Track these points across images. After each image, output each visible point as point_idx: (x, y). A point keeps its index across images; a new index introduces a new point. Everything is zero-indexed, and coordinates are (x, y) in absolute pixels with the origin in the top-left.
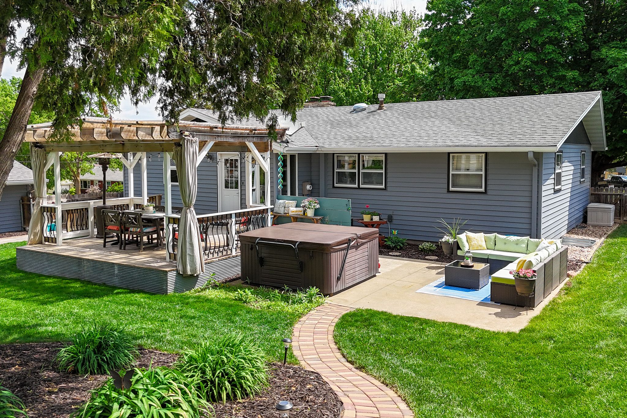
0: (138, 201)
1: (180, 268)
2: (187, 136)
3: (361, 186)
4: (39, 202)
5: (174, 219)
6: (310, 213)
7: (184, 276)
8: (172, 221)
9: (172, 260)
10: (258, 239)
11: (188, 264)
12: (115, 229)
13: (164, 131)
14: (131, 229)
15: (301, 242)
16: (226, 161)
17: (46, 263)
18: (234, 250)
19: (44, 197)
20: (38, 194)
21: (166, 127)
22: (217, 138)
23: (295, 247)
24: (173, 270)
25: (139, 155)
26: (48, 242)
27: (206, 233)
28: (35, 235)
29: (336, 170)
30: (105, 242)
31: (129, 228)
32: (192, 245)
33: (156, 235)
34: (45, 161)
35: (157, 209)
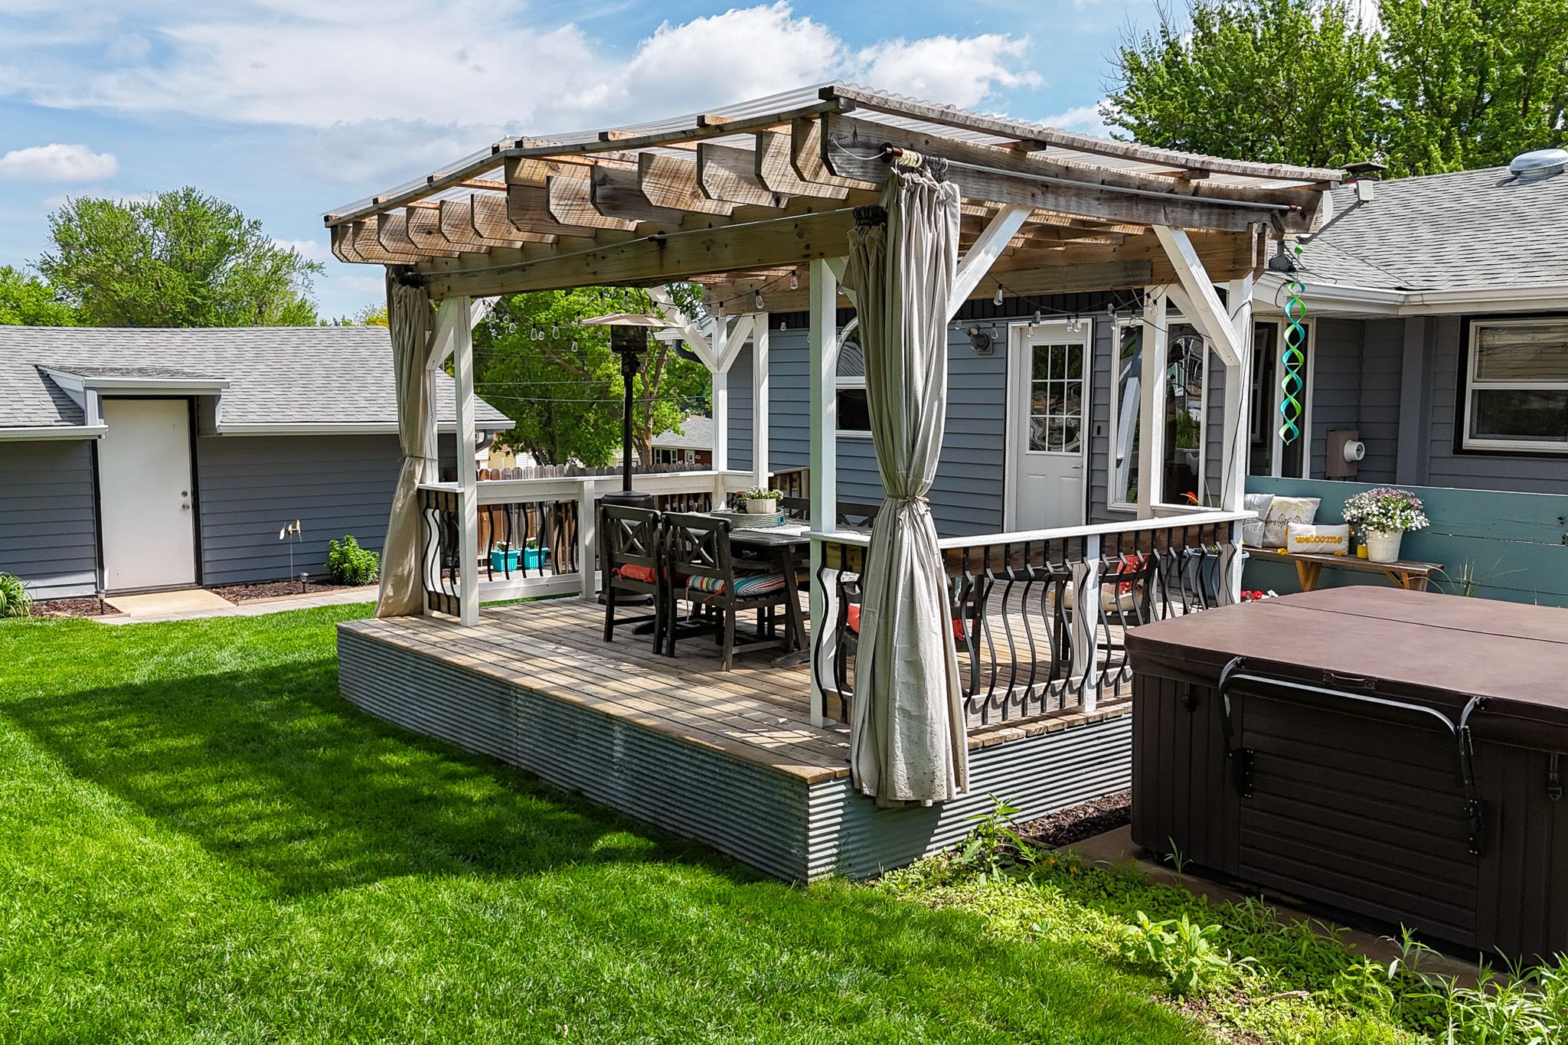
0: (739, 483)
1: (864, 769)
2: (912, 170)
4: (412, 474)
5: (844, 548)
6: (1381, 548)
7: (880, 803)
8: (835, 556)
9: (832, 722)
10: (1229, 666)
11: (899, 752)
12: (643, 576)
13: (809, 142)
14: (695, 582)
15: (1485, 702)
16: (1039, 353)
17: (412, 688)
18: (1090, 694)
19: (428, 456)
20: (410, 449)
21: (818, 122)
22: (1040, 198)
23: (1457, 723)
24: (834, 777)
25: (746, 324)
26: (439, 610)
27: (977, 614)
28: (400, 583)
29: (1471, 386)
30: (610, 622)
31: (688, 576)
32: (916, 667)
33: (784, 606)
34: (428, 334)
35: (794, 511)
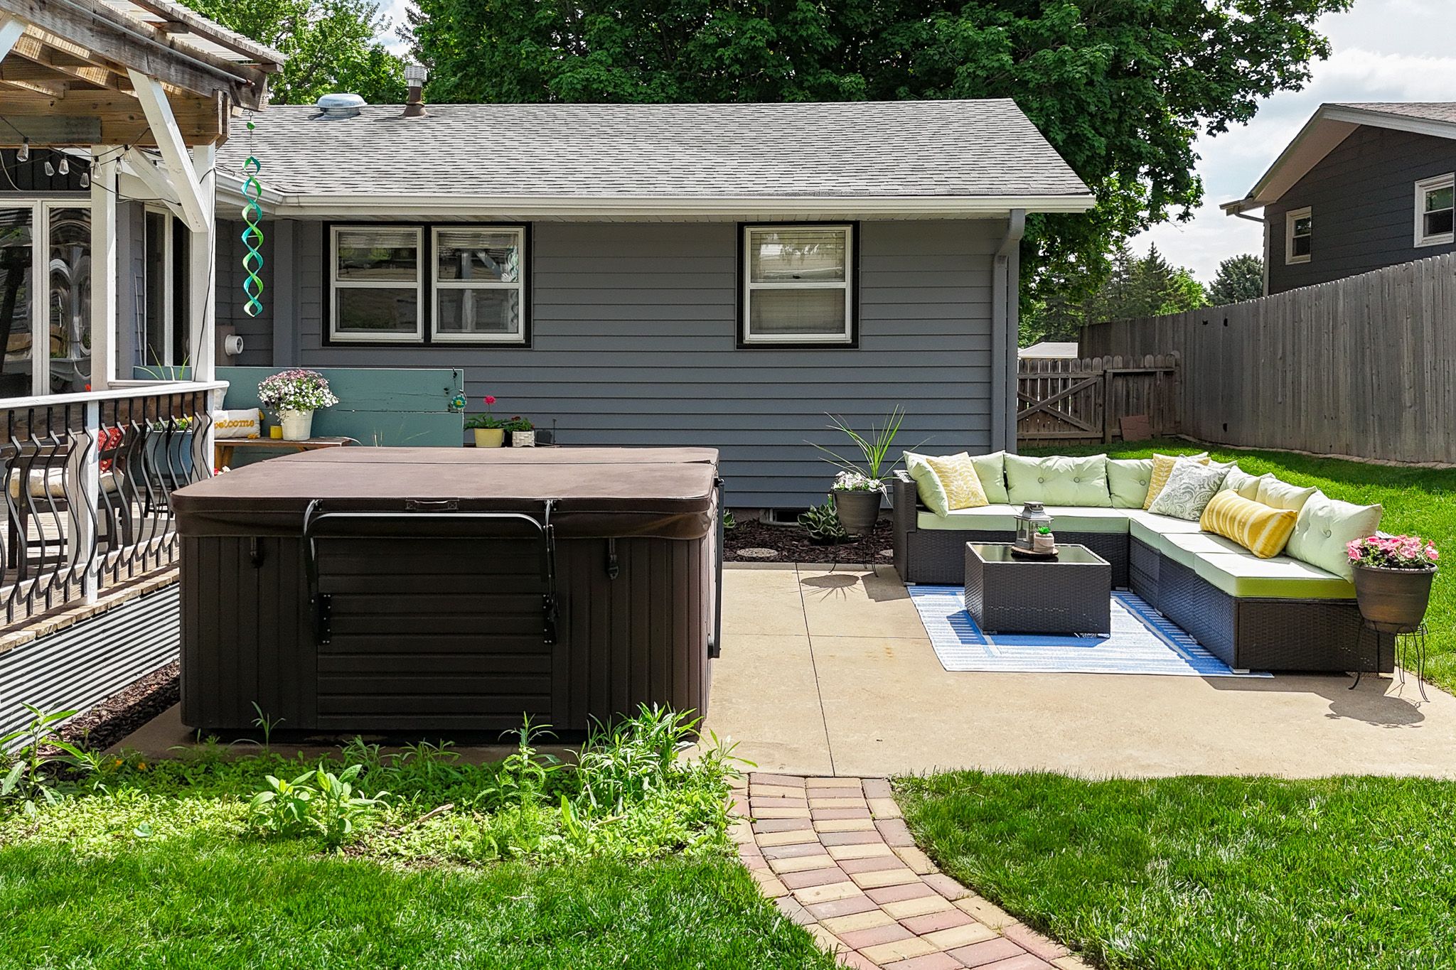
3: (436, 337)
